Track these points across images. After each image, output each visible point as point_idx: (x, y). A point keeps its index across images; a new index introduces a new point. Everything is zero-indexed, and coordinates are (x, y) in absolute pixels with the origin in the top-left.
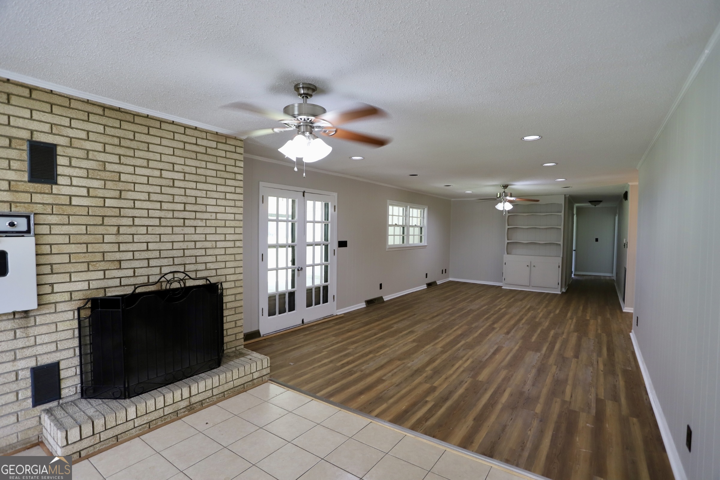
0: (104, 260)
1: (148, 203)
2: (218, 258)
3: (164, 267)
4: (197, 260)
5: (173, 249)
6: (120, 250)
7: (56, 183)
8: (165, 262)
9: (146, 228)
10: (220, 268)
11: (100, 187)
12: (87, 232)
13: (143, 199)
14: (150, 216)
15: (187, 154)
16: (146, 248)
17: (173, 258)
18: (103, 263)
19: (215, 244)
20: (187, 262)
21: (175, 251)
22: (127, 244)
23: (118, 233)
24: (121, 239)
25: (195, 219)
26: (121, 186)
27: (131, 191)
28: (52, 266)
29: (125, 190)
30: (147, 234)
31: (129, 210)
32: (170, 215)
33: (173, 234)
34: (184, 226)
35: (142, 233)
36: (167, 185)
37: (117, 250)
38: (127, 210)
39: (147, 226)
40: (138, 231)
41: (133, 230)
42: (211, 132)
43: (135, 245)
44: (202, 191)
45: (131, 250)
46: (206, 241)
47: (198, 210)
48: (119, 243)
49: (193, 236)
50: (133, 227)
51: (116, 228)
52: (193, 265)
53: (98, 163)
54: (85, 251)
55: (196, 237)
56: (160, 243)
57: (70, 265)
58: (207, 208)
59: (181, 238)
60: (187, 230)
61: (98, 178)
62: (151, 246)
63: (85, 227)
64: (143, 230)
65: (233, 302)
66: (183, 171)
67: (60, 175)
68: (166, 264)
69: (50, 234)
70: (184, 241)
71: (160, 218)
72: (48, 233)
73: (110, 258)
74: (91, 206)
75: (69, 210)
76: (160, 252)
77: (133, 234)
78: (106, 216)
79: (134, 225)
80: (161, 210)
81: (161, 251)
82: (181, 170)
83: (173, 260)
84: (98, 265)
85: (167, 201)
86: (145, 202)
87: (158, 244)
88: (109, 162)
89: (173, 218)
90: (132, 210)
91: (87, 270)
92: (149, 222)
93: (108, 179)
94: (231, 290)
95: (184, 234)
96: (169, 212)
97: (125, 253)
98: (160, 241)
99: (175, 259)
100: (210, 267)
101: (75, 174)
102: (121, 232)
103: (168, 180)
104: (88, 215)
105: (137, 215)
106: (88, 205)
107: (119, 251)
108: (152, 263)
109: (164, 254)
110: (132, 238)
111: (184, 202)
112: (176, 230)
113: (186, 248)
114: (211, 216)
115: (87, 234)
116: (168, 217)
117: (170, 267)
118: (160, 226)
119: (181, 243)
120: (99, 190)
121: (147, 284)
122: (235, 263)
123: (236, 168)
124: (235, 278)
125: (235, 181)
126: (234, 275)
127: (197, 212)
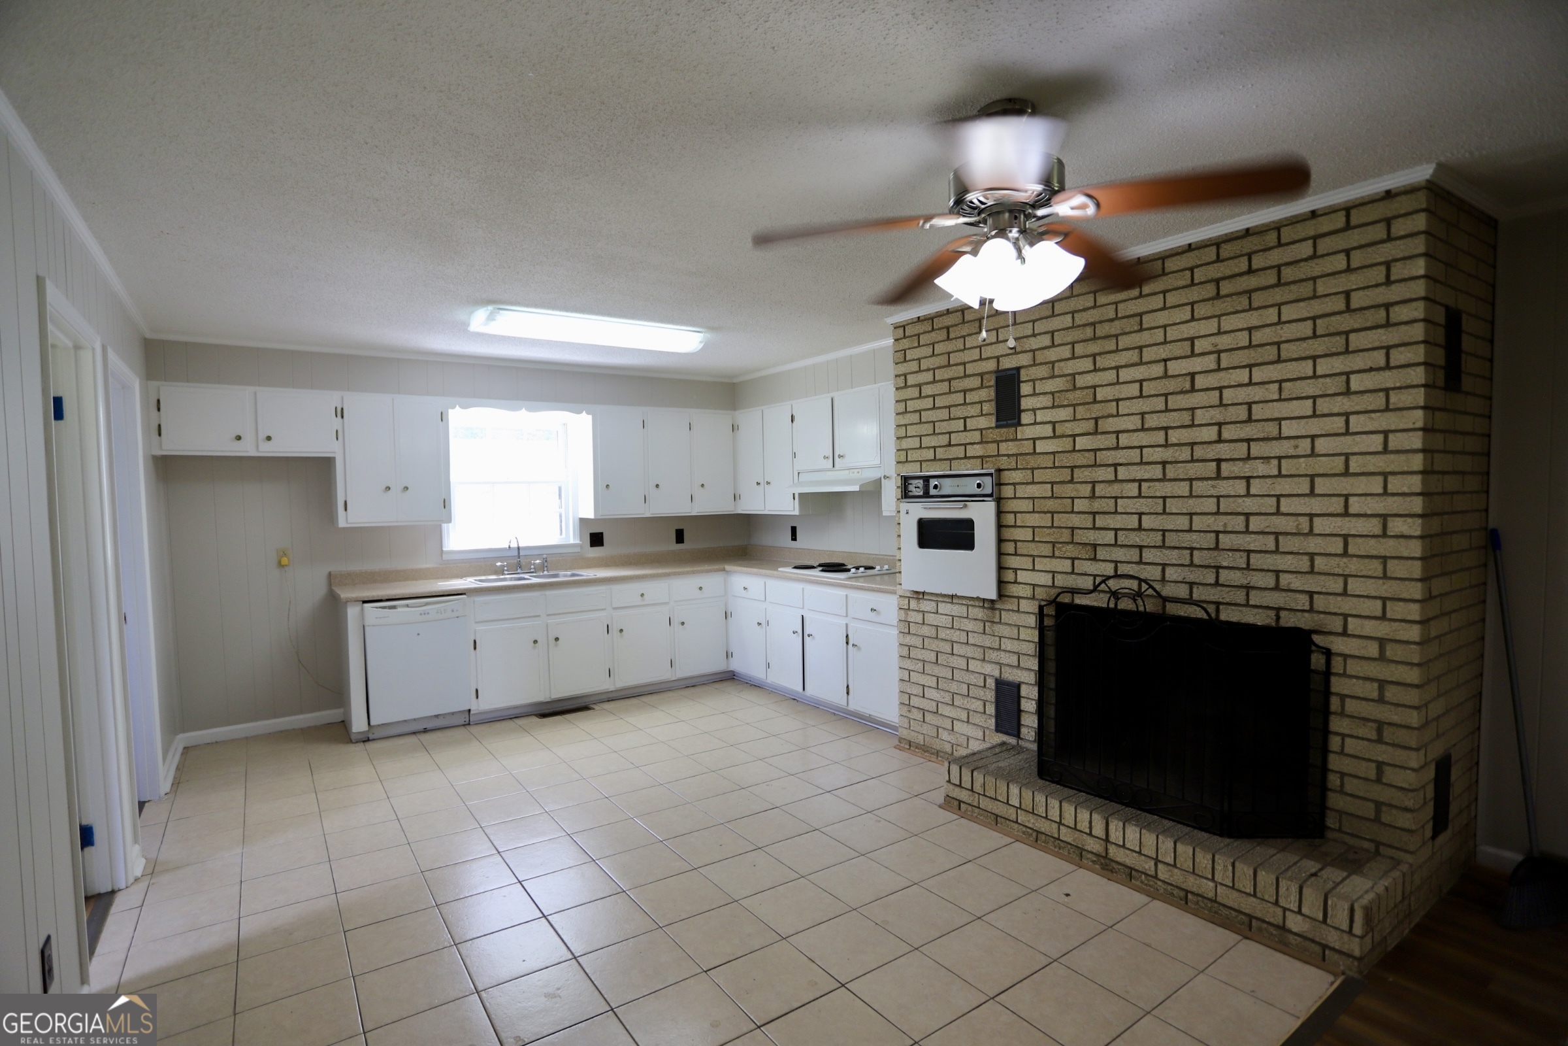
0: (1072, 542)
1: (1141, 434)
2: (1316, 563)
3: (1171, 568)
4: (1252, 561)
5: (1190, 530)
6: (1097, 526)
7: (1019, 424)
8: (1172, 556)
9: (1137, 484)
10: (1324, 590)
11: (1068, 418)
12: (1053, 494)
13: (1132, 427)
14: (1144, 460)
15: (1225, 304)
16: (1136, 525)
17: (1192, 549)
18: (1071, 546)
19: (1308, 524)
20: (1225, 564)
21: (1194, 536)
22: (1106, 516)
23: (1093, 496)
24: (1097, 505)
25: (1249, 458)
26: (1097, 411)
27: (1113, 416)
28: (1016, 544)
29: (1103, 417)
30: (1140, 496)
31: (1108, 453)
32: (1185, 454)
33: (1191, 496)
34: (1219, 476)
35: (1130, 495)
36: (1179, 390)
37: (1091, 526)
38: (1104, 452)
39: (1140, 481)
40: (1124, 492)
41: (1115, 490)
43: (1119, 517)
44: (1267, 386)
45: (1112, 527)
46: (1278, 513)
47: (1255, 437)
48: (1094, 514)
49: (1240, 500)
50: (1116, 484)
51: (1089, 487)
52: (1238, 573)
53: (1064, 379)
54: (1050, 525)
55: (1249, 505)
56: (1165, 516)
57: (1033, 545)
58: (1283, 428)
59: (1210, 506)
60: (1224, 487)
61: (1065, 403)
62: (1147, 522)
63: (1050, 486)
64: (1133, 489)
65: (1371, 703)
66: (1214, 349)
67: (1024, 411)
68: (1176, 562)
69: (1015, 498)
70: (1218, 513)
71: (1164, 464)
72: (1013, 496)
73: (1081, 540)
74: (1057, 452)
75: (1033, 462)
76: (1164, 536)
77: (1116, 498)
78: (1076, 467)
79: (1116, 480)
80: (1166, 445)
81: (1166, 533)
82: (1211, 348)
83: (1192, 555)
84: (1064, 549)
85: (1179, 424)
86: (1136, 434)
87: (1160, 517)
88: (1080, 373)
89: (1193, 461)
90: (1113, 452)
91: (1051, 555)
92: (1142, 472)
93: (1078, 402)
94: (1363, 663)
95: (1218, 497)
96: (1184, 448)
97: (1102, 531)
98: (1164, 512)
99: (1195, 552)
100: (1289, 583)
101: (1039, 406)
102: (1097, 494)
103: (1180, 379)
104: (1055, 467)
105: (1121, 461)
106: (1053, 451)
107: (1094, 528)
108: (1148, 555)
109: (1171, 540)
110: (1114, 504)
111: (1218, 421)
112: (1199, 487)
113: (1221, 529)
114: (1296, 447)
115: (1052, 497)
116: (1181, 459)
117: (1182, 568)
118: (1164, 479)
119: (1209, 517)
120: (1067, 424)
121: (1190, 601)
122: (1385, 587)
123: (1389, 288)
124: (1384, 632)
125: (1386, 330)
126: (1379, 622)
127: (1253, 440)
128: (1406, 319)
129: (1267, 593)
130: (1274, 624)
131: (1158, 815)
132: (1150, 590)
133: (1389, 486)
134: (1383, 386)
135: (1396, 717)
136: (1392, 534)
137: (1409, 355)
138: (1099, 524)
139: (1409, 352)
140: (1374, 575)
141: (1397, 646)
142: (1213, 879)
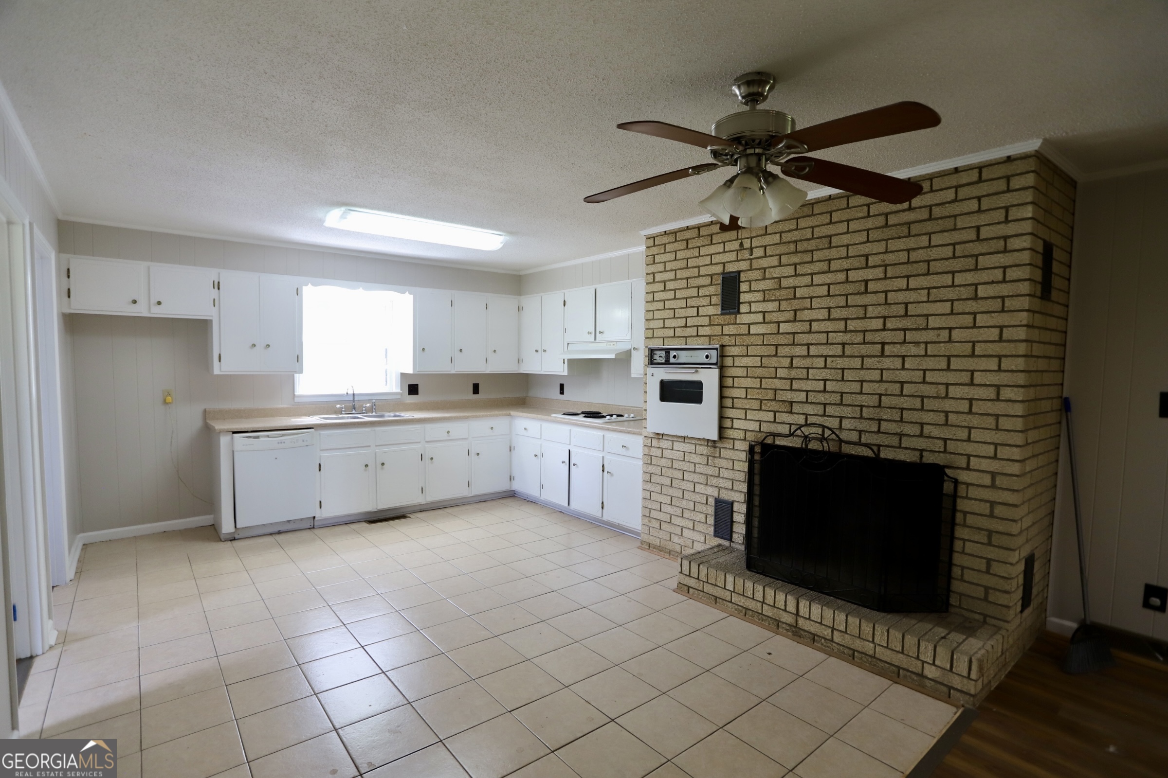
0: (775, 400)
1: (828, 323)
2: (950, 418)
3: (846, 419)
4: (904, 416)
5: (861, 393)
6: (793, 388)
7: (739, 312)
8: (847, 411)
9: (823, 359)
10: (954, 438)
11: (775, 310)
12: (761, 364)
13: (821, 317)
14: (830, 341)
15: (892, 232)
16: (822, 388)
17: (862, 406)
18: (774, 402)
19: (945, 390)
20: (885, 417)
21: (864, 397)
22: (800, 381)
23: (791, 366)
24: (794, 373)
25: (904, 342)
26: (796, 304)
27: (808, 309)
28: (733, 400)
29: (800, 310)
30: (825, 367)
31: (803, 336)
32: (859, 338)
33: (862, 368)
34: (883, 354)
35: (818, 367)
36: (856, 291)
37: (789, 388)
38: (801, 335)
39: (826, 357)
40: (814, 364)
41: (808, 362)
42: (943, 174)
43: (809, 382)
44: (919, 291)
45: (804, 389)
46: (924, 382)
47: (909, 327)
48: (792, 379)
49: (897, 372)
50: (808, 358)
51: (789, 360)
52: (894, 425)
53: (773, 281)
54: (759, 386)
55: (904, 376)
56: (843, 382)
57: (746, 401)
58: (929, 321)
59: (876, 375)
60: (886, 363)
61: (773, 299)
62: (830, 386)
63: (760, 358)
64: (820, 362)
65: (985, 518)
66: (882, 264)
67: (742, 303)
68: (850, 416)
69: (733, 366)
70: (881, 381)
71: (844, 345)
73: (782, 398)
74: (766, 334)
75: (748, 340)
76: (842, 396)
77: (808, 368)
78: (779, 345)
79: (808, 356)
80: (846, 331)
81: (844, 395)
82: (880, 263)
83: (861, 411)
84: (769, 404)
85: (855, 316)
86: (824, 323)
87: (840, 383)
88: (784, 277)
89: (864, 343)
90: (807, 335)
91: (759, 408)
92: (828, 350)
93: (783, 298)
94: (980, 489)
95: (882, 370)
96: (858, 333)
97: (797, 392)
98: (843, 380)
99: (864, 409)
100: (930, 432)
101: (753, 300)
102: (794, 365)
103: (857, 284)
104: (763, 345)
105: (812, 342)
106: (763, 333)
107: (791, 389)
108: (830, 410)
109: (847, 399)
110: (806, 372)
111: (883, 315)
112: (868, 362)
113: (883, 392)
114: (939, 335)
115: (761, 366)
116: (856, 341)
117: (854, 420)
118: (843, 356)
119: (875, 383)
120: (773, 314)
121: (859, 443)
122: (997, 436)
123: (1007, 225)
124: (996, 467)
125: (1004, 255)
126: (991, 460)
127: (908, 329)
128: (1018, 247)
129: (914, 439)
130: (918, 461)
131: (833, 597)
132: (833, 435)
133: (1002, 365)
134: (1001, 294)
135: (1001, 527)
136: (1003, 399)
137: (1019, 273)
138: (795, 386)
139: (1020, 271)
140: (989, 427)
141: (1003, 477)
142: (873, 642)
